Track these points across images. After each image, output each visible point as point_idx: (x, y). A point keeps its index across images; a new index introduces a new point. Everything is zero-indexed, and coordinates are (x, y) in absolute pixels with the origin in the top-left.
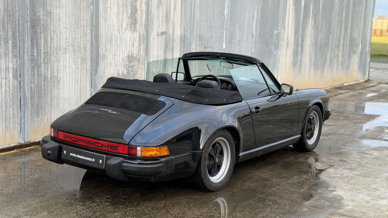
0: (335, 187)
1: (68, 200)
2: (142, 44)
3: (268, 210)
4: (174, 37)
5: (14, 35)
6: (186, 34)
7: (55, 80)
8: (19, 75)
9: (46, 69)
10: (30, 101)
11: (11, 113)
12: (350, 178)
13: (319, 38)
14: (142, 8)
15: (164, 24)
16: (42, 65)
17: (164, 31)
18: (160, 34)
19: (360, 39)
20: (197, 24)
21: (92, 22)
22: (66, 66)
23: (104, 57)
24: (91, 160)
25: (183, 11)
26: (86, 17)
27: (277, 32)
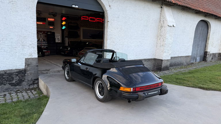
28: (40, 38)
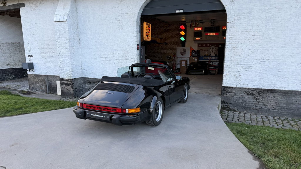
24: (103, 117)
28: (211, 52)
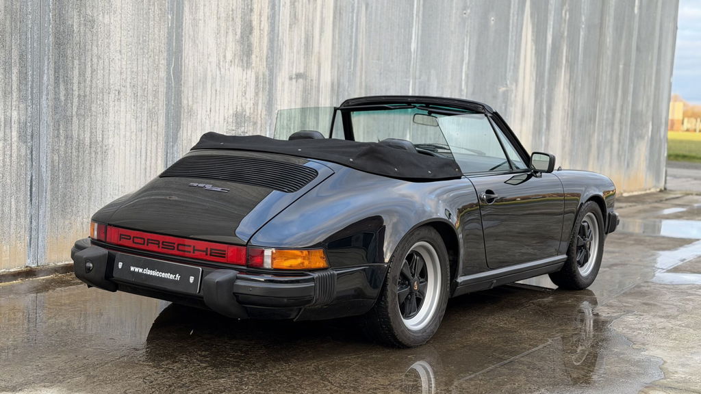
0: (643, 344)
1: (126, 358)
2: (260, 94)
3: (522, 378)
4: (319, 84)
5: (22, 57)
6: (342, 81)
7: (98, 149)
8: (29, 135)
9: (82, 126)
10: (49, 188)
11: (13, 206)
12: (671, 331)
13: (579, 107)
14: (262, 25)
15: (302, 60)
16: (75, 119)
17: (302, 71)
18: (294, 76)
19: (650, 114)
20: (362, 62)
21: (169, 43)
22: (119, 124)
23: (191, 112)
24: (171, 277)
25: (337, 37)
26: (159, 34)
27: (504, 89)
